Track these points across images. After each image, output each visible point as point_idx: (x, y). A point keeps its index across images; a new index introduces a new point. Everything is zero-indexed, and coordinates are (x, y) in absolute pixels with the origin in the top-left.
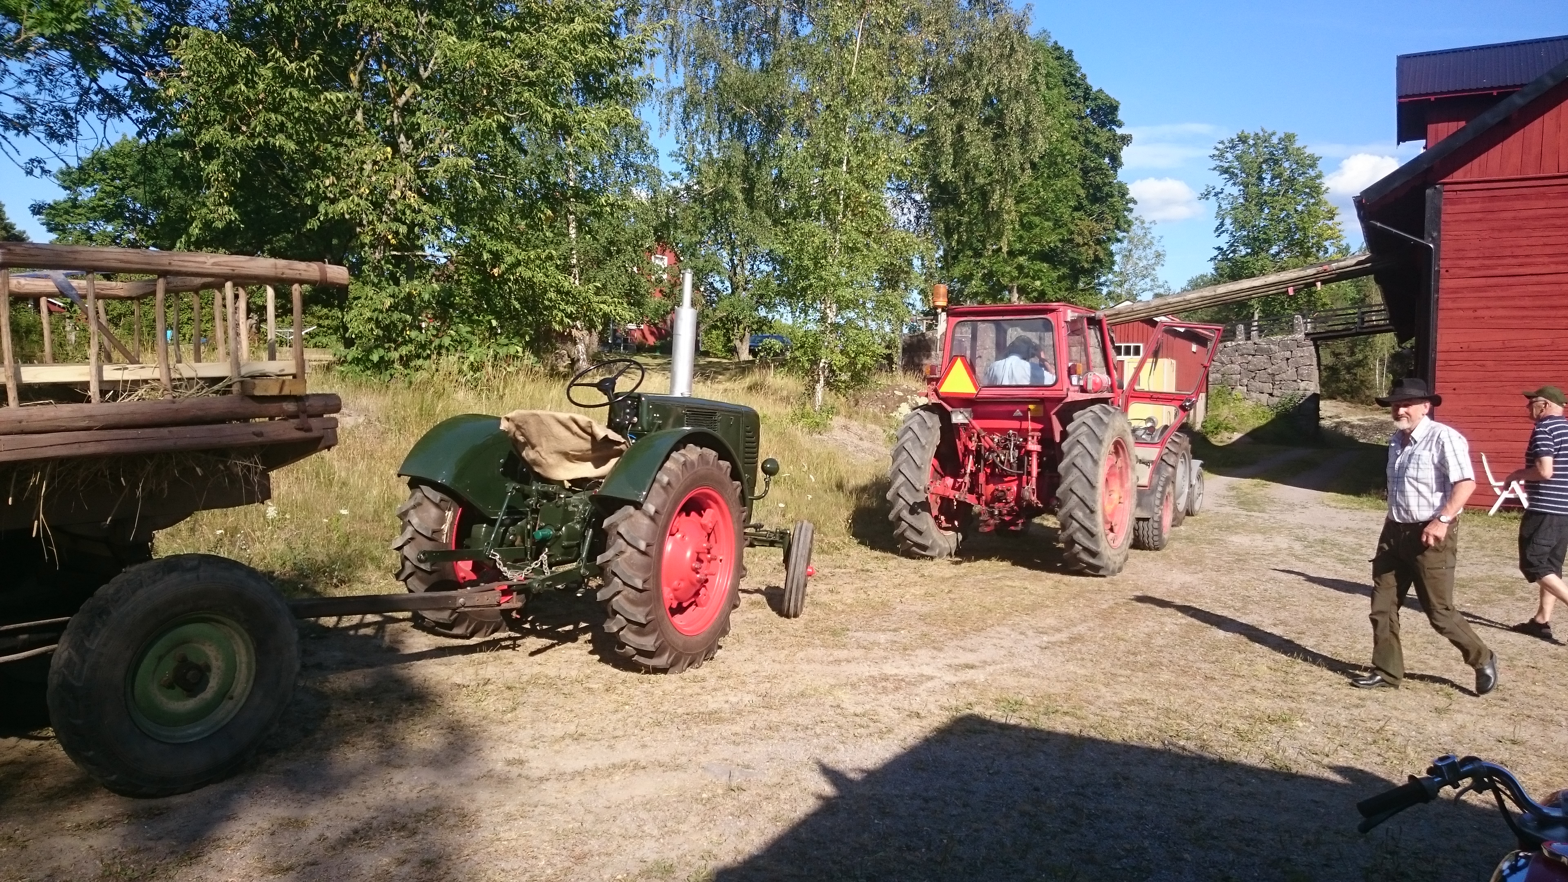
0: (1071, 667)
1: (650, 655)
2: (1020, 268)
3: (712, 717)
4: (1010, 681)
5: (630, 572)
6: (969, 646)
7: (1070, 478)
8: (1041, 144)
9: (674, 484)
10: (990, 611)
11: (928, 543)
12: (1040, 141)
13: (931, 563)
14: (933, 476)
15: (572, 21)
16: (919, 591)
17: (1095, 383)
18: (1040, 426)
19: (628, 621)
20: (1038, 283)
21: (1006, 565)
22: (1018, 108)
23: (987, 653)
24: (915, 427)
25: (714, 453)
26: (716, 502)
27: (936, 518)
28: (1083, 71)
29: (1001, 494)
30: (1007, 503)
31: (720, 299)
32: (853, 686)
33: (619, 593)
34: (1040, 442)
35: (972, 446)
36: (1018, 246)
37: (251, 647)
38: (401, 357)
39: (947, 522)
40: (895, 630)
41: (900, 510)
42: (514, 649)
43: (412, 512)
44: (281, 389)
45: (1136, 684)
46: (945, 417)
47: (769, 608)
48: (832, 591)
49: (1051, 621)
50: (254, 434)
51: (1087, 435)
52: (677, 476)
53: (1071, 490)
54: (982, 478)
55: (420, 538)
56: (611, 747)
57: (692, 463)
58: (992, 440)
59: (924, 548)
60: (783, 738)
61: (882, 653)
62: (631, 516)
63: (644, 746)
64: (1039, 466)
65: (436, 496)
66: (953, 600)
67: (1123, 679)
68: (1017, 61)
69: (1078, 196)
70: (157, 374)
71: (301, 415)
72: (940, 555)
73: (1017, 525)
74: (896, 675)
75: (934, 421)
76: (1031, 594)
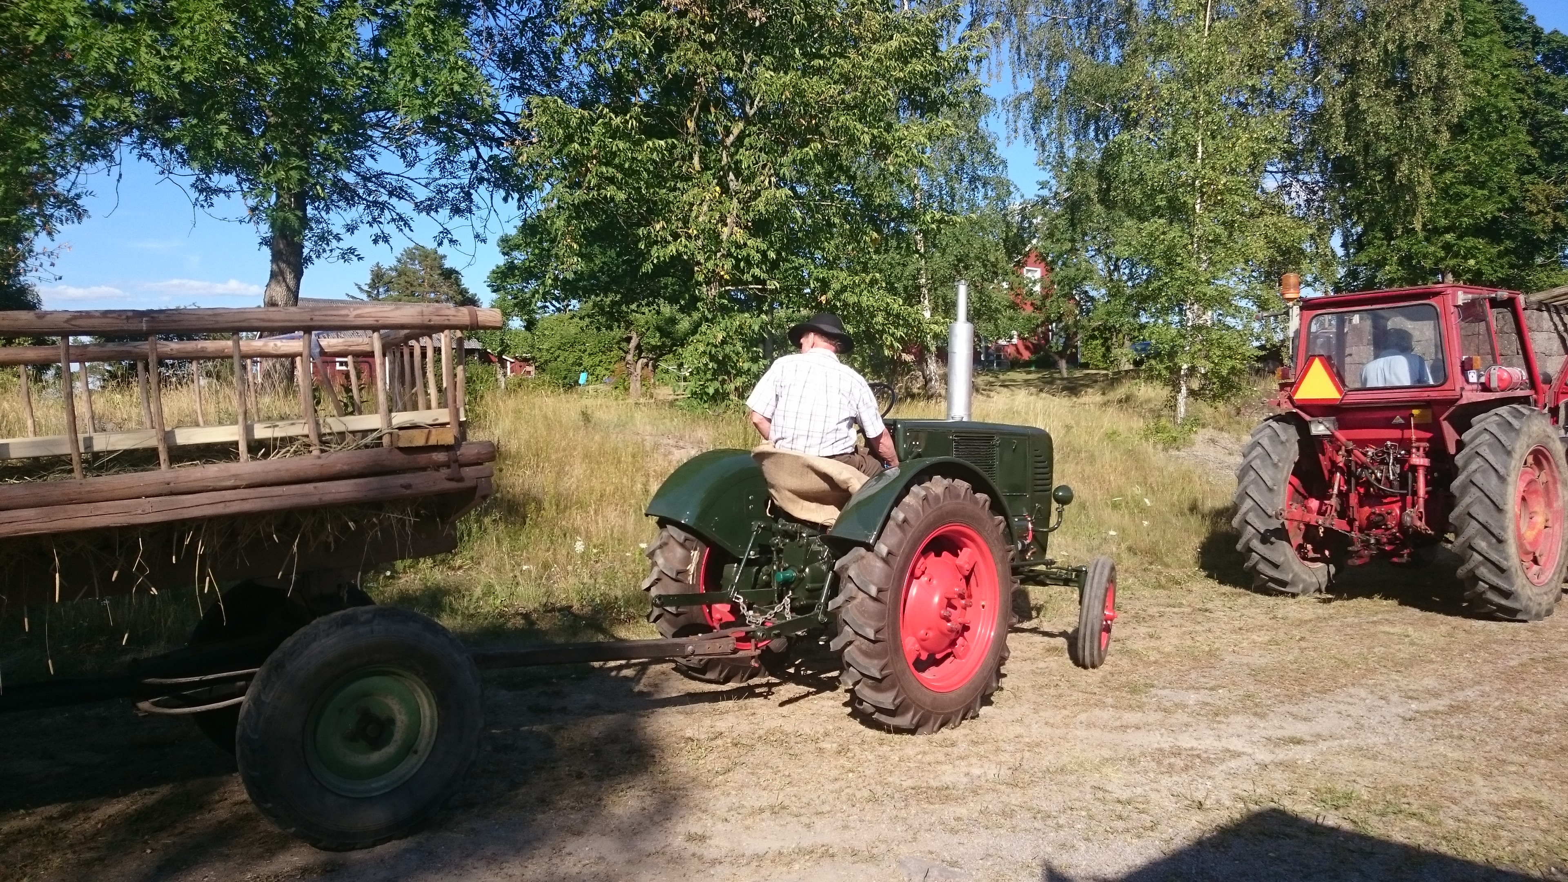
0: (1441, 748)
1: (891, 713)
2: (1447, 247)
3: (945, 794)
4: (1347, 764)
5: (861, 620)
6: (1303, 713)
7: (1467, 500)
8: (1460, 103)
9: (912, 522)
10: (1348, 666)
11: (1288, 577)
12: (1459, 97)
13: (1291, 601)
14: (1291, 498)
15: (891, 38)
16: (1262, 637)
17: (1500, 379)
18: (1429, 435)
19: (863, 675)
20: (1472, 262)
21: (1392, 603)
22: (1428, 64)
23: (1324, 724)
24: (1265, 442)
25: (966, 485)
26: (972, 540)
27: (1300, 548)
28: (1530, 12)
29: (1377, 519)
30: (1387, 529)
31: (1095, 308)
32: (1132, 761)
33: (851, 643)
34: (1427, 455)
35: (1340, 460)
36: (1444, 222)
37: (433, 702)
38: (736, 389)
39: (1315, 551)
40: (1212, 689)
41: (1249, 540)
42: (766, 697)
43: (658, 552)
44: (427, 439)
45: (1532, 776)
46: (1303, 428)
47: (1067, 655)
48: (1151, 636)
49: (1430, 682)
50: (402, 486)
51: (1490, 445)
52: (917, 512)
53: (1469, 514)
54: (1353, 500)
55: (665, 579)
56: (808, 826)
57: (937, 498)
58: (1365, 454)
59: (1284, 584)
60: (1014, 828)
61: (1185, 719)
62: (863, 557)
63: (845, 827)
64: (1427, 484)
65: (680, 535)
66: (1302, 650)
67: (1513, 768)
68: (1424, 11)
69: (1529, 156)
70: (306, 431)
71: (453, 465)
72: (1305, 592)
73: (1402, 556)
74: (1192, 749)
75: (1290, 434)
76: (1412, 644)
